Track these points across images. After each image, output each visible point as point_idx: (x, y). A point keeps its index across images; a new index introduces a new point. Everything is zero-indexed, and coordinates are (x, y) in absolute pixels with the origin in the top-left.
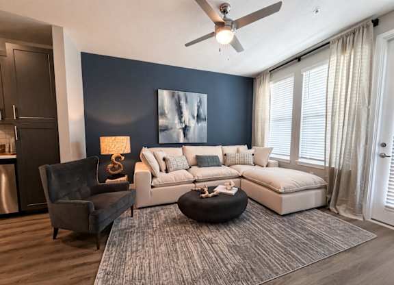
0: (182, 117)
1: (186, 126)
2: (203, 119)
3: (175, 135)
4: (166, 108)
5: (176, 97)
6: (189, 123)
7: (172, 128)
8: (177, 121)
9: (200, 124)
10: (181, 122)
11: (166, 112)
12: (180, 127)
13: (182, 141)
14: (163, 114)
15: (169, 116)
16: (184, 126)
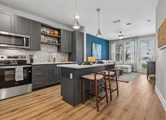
5: (96, 46)
16: (97, 54)
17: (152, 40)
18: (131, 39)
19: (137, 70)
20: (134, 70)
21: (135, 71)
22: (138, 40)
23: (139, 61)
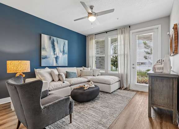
0: (55, 51)
1: (57, 57)
2: (66, 53)
3: (51, 61)
4: (46, 45)
5: (52, 39)
6: (59, 55)
7: (49, 57)
8: (52, 53)
9: (64, 56)
10: (55, 54)
11: (46, 47)
12: (54, 57)
13: (55, 65)
14: (44, 48)
15: (48, 50)
16: (56, 56)
17: (156, 30)
18: (119, 31)
19: (129, 86)
20: (123, 85)
21: (125, 86)
22: (131, 32)
23: (132, 69)
